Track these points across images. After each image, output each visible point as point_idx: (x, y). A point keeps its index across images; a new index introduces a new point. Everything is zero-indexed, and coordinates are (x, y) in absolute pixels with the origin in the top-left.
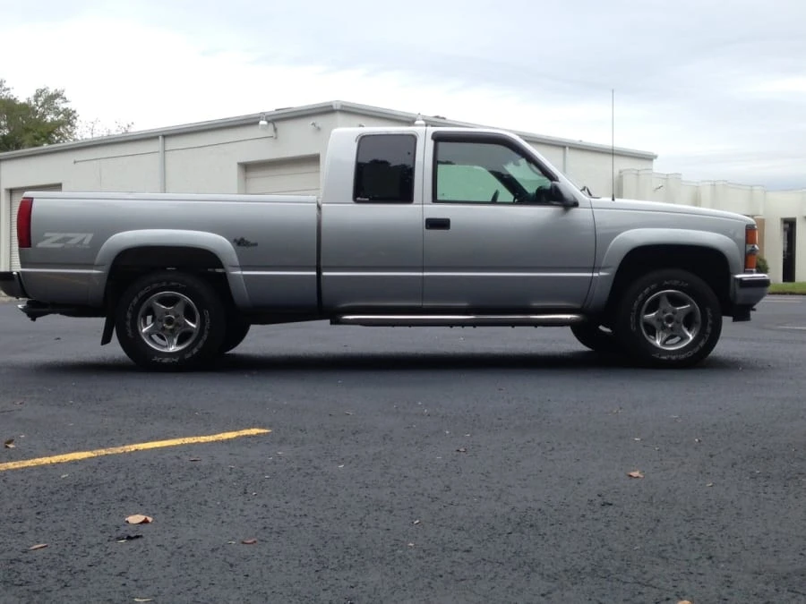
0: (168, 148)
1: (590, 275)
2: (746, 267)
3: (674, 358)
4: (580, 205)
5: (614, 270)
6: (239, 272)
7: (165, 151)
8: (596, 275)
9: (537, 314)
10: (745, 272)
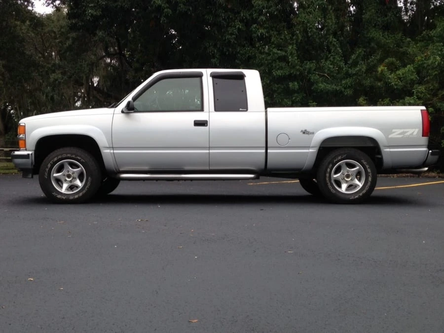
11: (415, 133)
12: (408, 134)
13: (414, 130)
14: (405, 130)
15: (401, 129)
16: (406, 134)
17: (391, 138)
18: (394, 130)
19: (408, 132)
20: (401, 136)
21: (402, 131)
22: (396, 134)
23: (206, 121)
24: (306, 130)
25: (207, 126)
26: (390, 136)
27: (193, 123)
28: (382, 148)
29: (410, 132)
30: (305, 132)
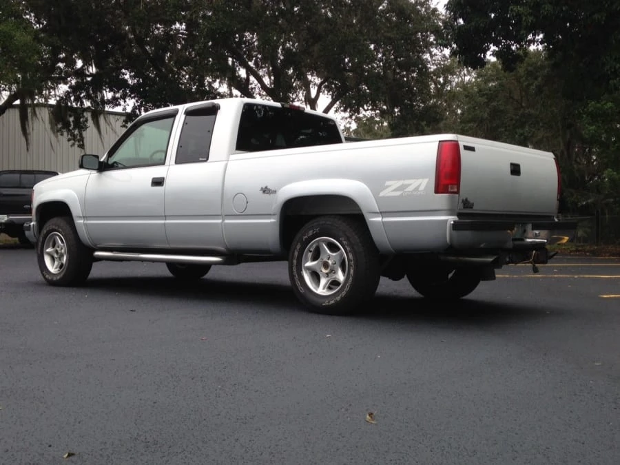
11: (422, 188)
12: (410, 189)
13: (420, 181)
14: (407, 182)
15: (399, 179)
16: (407, 190)
17: (383, 197)
18: (388, 183)
19: (409, 185)
20: (398, 193)
21: (400, 183)
22: (391, 190)
23: (163, 179)
24: (266, 187)
25: (163, 185)
26: (381, 194)
27: (150, 182)
28: (366, 216)
29: (413, 184)
30: (265, 190)
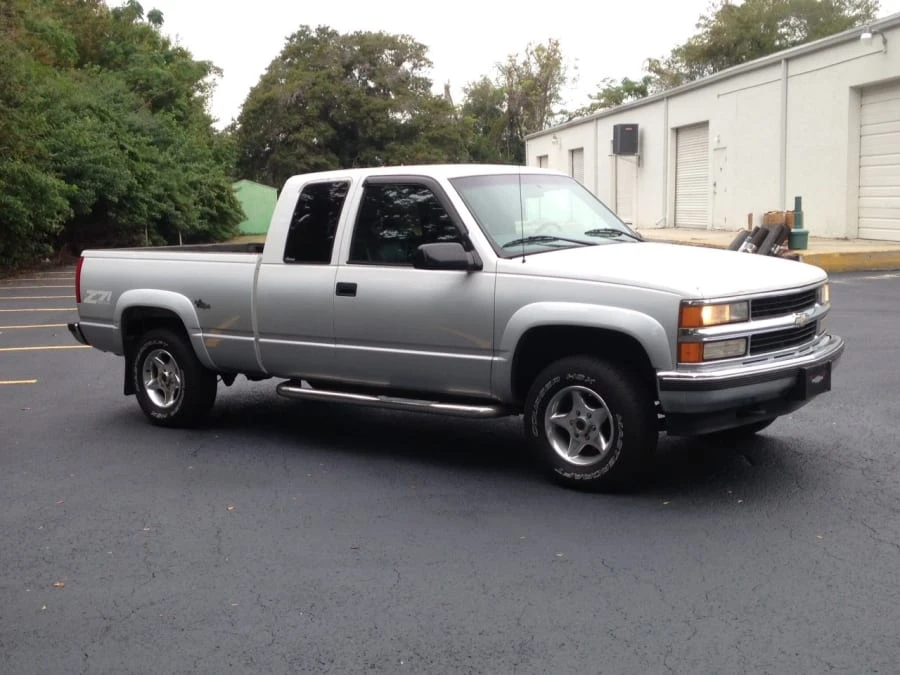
0: (791, 73)
1: (490, 358)
2: (679, 359)
3: (578, 477)
4: (484, 269)
5: (510, 354)
6: (201, 335)
7: (787, 78)
8: (496, 359)
9: (441, 402)
10: (677, 368)
